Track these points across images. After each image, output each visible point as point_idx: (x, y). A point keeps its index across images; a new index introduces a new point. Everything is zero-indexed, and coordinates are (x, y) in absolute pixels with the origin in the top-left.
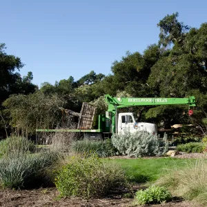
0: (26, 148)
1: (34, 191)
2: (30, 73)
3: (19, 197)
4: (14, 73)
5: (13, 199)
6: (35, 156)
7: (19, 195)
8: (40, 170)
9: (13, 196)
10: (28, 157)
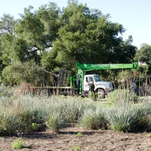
0: (131, 99)
1: (139, 135)
2: (131, 37)
3: (127, 139)
4: (118, 37)
5: (122, 140)
6: (139, 106)
7: (127, 137)
8: (143, 118)
9: (122, 138)
10: (132, 106)
